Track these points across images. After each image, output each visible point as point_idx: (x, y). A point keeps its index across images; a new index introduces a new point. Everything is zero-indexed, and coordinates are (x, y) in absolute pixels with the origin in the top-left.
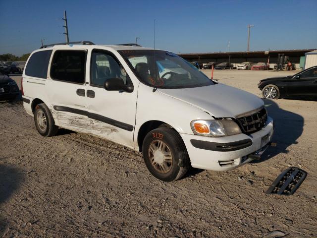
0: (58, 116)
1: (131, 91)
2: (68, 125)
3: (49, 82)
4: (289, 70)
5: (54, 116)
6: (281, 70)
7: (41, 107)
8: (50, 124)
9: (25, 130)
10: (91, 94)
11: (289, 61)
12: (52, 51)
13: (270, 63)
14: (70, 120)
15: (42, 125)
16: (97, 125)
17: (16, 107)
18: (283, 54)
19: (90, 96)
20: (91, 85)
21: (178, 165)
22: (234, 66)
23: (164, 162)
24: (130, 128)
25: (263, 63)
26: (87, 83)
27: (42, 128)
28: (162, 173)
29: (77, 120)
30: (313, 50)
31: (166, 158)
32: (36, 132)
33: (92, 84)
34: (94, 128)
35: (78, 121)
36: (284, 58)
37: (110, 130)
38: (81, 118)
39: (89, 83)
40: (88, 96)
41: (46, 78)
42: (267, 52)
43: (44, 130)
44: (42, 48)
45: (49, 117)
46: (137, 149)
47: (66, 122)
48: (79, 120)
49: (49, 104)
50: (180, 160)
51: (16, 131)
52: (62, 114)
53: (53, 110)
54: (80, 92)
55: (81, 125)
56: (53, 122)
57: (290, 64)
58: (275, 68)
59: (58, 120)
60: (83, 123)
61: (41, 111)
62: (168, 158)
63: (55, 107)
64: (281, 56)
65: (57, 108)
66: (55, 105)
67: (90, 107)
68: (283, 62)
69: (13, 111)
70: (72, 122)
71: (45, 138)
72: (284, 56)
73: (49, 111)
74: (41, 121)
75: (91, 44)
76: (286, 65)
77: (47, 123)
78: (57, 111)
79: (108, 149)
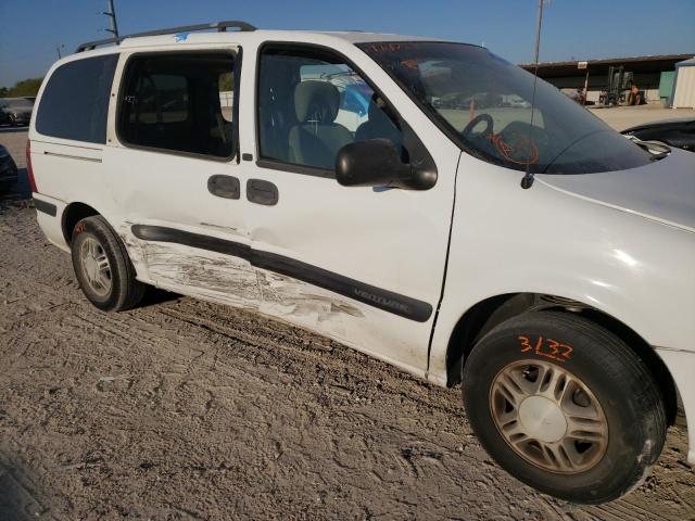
0: (146, 256)
1: (427, 185)
2: (179, 282)
3: (115, 153)
4: (633, 104)
5: (134, 254)
6: (615, 104)
7: (90, 228)
8: (121, 277)
9: (46, 289)
10: (263, 193)
11: (633, 84)
12: (117, 56)
13: (590, 88)
14: (186, 267)
15: (98, 280)
16: (280, 289)
17: (14, 215)
18: (622, 67)
19: (257, 198)
20: (259, 164)
21: (640, 459)
22: (504, 101)
23: (566, 439)
24: (417, 311)
25: (571, 90)
26: (248, 157)
27: (98, 286)
28: (550, 472)
29: (207, 267)
30: (691, 56)
31: (575, 426)
32: (78, 297)
33: (265, 159)
34: (268, 296)
35: (210, 272)
36: (622, 78)
37: (329, 306)
38: (221, 264)
39: (255, 159)
40: (251, 198)
41: (105, 143)
42: (583, 64)
43: (104, 294)
44: (82, 50)
45: (117, 256)
46: (440, 378)
47: (172, 274)
48: (215, 268)
49: (118, 218)
50: (648, 442)
51: (21, 293)
52: (160, 250)
53: (129, 237)
54: (222, 187)
55: (220, 283)
56: (132, 272)
57: (635, 90)
58: (601, 102)
59: (148, 267)
60: (227, 277)
61: (91, 240)
62: (587, 428)
63: (136, 229)
64: (615, 72)
65: (143, 232)
66: (136, 222)
67: (258, 234)
68: (620, 85)
69: (6, 228)
70: (192, 273)
71: (107, 316)
72: (623, 72)
73: (119, 241)
74: (93, 267)
75: (247, 28)
76: (627, 93)
77: (111, 273)
78: (142, 242)
79: (307, 353)
